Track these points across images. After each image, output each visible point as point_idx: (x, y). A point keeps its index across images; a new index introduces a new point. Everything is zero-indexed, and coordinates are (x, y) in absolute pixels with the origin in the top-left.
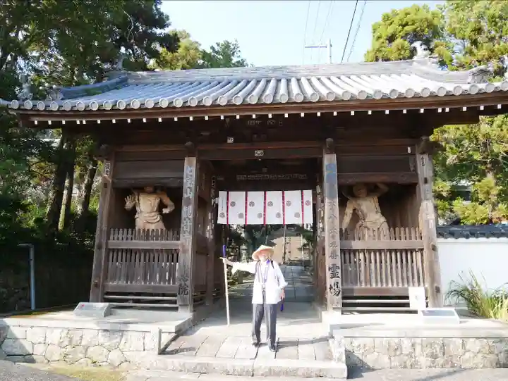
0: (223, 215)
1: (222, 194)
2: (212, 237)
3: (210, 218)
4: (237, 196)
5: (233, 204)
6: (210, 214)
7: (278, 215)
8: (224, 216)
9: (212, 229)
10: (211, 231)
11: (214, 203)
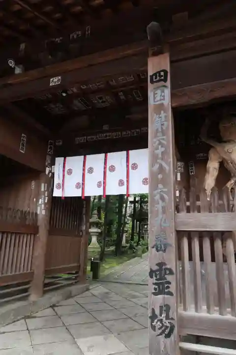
0: (59, 186)
1: (59, 160)
2: (44, 212)
3: (43, 189)
4: (75, 162)
5: (70, 172)
6: (43, 185)
7: (121, 183)
8: (60, 188)
9: (45, 204)
10: (43, 206)
11: (50, 171)
